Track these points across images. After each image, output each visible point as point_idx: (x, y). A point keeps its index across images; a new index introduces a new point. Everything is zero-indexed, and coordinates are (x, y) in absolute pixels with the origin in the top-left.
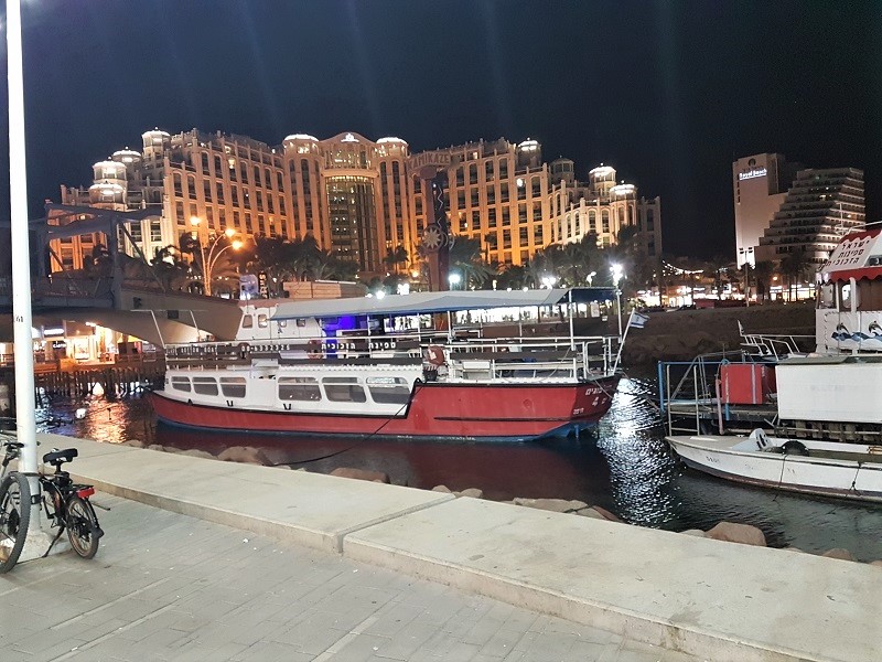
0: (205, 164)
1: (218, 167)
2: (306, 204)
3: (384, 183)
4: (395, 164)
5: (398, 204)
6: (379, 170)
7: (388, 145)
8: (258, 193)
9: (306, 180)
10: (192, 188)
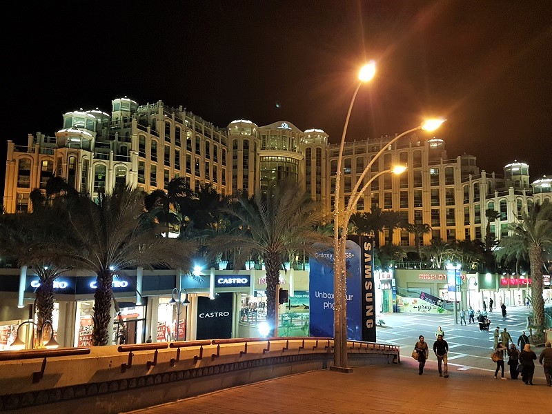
0: (167, 132)
1: (178, 137)
2: (244, 177)
3: (308, 164)
4: (319, 151)
5: (319, 183)
6: (304, 154)
7: (314, 134)
8: (207, 164)
9: (246, 157)
10: (154, 151)
